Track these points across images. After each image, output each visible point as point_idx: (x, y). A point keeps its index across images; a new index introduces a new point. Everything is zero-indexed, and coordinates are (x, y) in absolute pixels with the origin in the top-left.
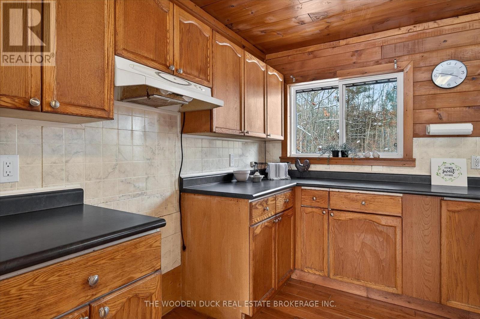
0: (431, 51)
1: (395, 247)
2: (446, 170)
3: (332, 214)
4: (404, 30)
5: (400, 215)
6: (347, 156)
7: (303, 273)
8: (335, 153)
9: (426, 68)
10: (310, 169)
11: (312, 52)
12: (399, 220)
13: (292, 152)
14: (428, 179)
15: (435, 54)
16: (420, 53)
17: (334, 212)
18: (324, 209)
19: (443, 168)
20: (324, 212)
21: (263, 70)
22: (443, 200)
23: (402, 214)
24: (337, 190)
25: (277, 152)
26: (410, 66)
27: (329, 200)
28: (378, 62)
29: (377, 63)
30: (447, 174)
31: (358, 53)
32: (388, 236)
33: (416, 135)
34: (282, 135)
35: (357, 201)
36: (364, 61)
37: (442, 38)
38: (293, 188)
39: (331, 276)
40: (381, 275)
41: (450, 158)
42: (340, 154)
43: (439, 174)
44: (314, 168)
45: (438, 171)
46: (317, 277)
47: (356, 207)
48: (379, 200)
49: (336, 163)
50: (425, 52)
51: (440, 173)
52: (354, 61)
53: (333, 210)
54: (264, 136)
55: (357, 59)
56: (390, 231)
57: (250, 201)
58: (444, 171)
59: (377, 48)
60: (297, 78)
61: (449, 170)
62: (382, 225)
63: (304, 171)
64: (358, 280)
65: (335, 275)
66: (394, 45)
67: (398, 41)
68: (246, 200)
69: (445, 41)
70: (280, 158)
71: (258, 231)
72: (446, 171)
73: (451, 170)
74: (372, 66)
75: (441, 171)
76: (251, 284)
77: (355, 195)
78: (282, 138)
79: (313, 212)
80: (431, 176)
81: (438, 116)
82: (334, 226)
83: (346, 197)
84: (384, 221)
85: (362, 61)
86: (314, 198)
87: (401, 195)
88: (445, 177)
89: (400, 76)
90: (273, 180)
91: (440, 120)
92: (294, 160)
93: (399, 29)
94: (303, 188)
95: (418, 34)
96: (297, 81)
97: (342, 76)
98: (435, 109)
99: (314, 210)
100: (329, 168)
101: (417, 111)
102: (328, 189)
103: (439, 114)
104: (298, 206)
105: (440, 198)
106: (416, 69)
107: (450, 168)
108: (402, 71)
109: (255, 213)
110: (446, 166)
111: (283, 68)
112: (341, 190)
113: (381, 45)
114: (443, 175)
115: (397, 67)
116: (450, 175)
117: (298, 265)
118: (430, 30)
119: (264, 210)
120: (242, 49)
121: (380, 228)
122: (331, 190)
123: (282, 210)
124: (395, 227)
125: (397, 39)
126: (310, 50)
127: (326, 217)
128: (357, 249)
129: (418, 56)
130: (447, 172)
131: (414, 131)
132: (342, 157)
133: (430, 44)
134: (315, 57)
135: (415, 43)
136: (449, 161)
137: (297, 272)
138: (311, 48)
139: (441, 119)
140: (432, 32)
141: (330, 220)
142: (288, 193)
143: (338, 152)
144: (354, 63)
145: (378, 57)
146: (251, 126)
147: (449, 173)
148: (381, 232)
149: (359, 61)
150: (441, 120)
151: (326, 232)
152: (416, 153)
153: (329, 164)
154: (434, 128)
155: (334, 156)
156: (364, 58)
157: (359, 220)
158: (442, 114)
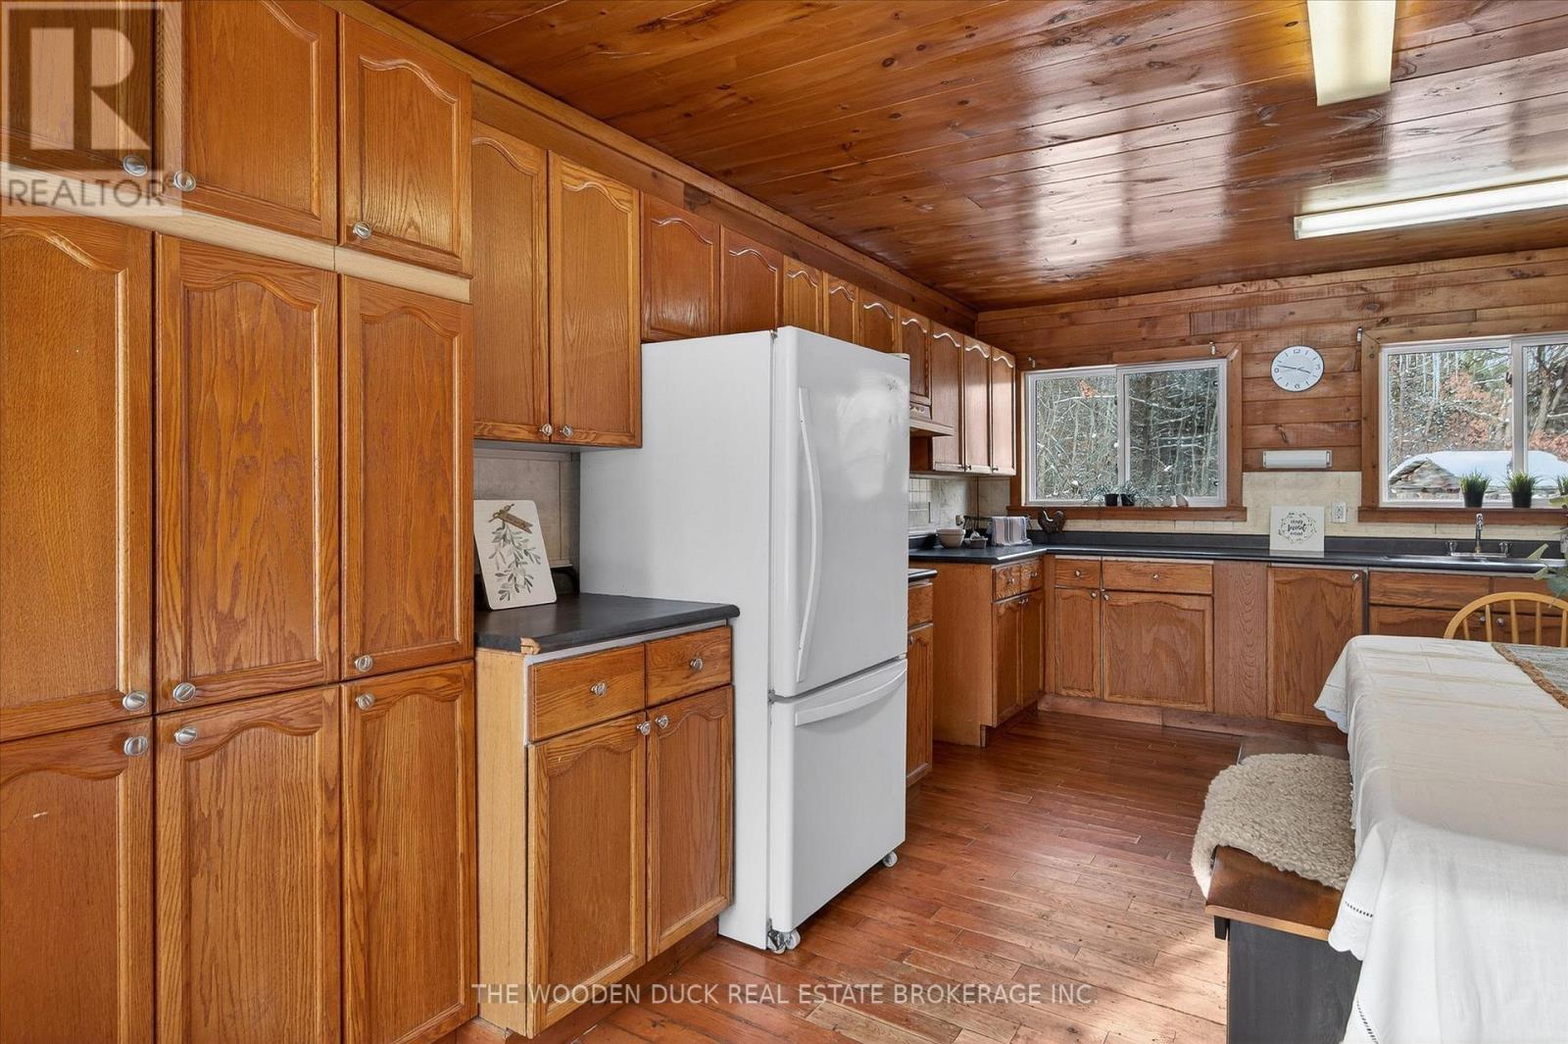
0: (1271, 328)
1: (1204, 641)
2: (1293, 525)
3: (1107, 597)
4: (1228, 288)
5: (1210, 593)
6: (1132, 504)
7: (1059, 700)
8: (1111, 499)
9: (1262, 355)
10: (1065, 529)
11: (1067, 315)
12: (1209, 599)
13: (1030, 497)
14: (1265, 540)
15: (1276, 334)
16: (1252, 330)
17: (1110, 593)
18: (1093, 589)
19: (1288, 522)
20: (1094, 595)
21: (986, 356)
22: (1271, 567)
23: (1213, 591)
24: (1114, 558)
25: (1000, 498)
26: (1236, 351)
27: (1101, 576)
28: (1184, 340)
29: (1184, 342)
30: (1294, 532)
31: (1151, 321)
32: (1192, 625)
33: (1247, 468)
34: (1013, 467)
35: (1145, 574)
36: (1161, 336)
37: (1287, 307)
38: (1041, 557)
39: (1106, 697)
40: (1183, 687)
41: (1301, 505)
42: (1119, 500)
43: (1283, 533)
44: (1072, 526)
45: (1281, 527)
46: (1082, 702)
47: (1144, 583)
48: (1179, 572)
49: (1113, 517)
50: (1260, 329)
52: (1144, 336)
53: (1107, 590)
54: (987, 470)
55: (1148, 332)
56: (1196, 618)
57: (993, 567)
58: (1290, 527)
59: (1182, 316)
60: (1040, 361)
61: (1297, 525)
62: (1184, 609)
63: (1054, 532)
64: (1148, 698)
65: (1111, 694)
66: (1210, 313)
67: (1219, 306)
68: (986, 566)
69: (1292, 313)
70: (1007, 508)
71: (1002, 611)
73: (1300, 526)
74: (1176, 346)
75: (1286, 528)
76: (995, 685)
77: (1142, 565)
78: (1013, 472)
79: (1077, 596)
80: (1269, 536)
81: (1281, 437)
82: (1110, 617)
83: (1128, 570)
84: (1186, 603)
85: (1157, 336)
86: (1078, 573)
87: (1212, 562)
88: (1291, 537)
89: (1221, 366)
90: (1002, 546)
91: (1284, 445)
92: (1036, 512)
93: (1220, 287)
94: (1057, 557)
95: (1250, 297)
96: (1039, 367)
97: (1124, 361)
98: (1278, 426)
99: (1077, 592)
100: (1100, 526)
101: (1249, 427)
102: (1099, 558)
103: (1282, 433)
104: (1049, 587)
105: (1266, 564)
106: (1246, 356)
107: (1299, 522)
108: (1225, 357)
109: (1001, 584)
110: (1294, 519)
111: (1013, 340)
112: (1120, 559)
113: (1190, 311)
114: (1287, 534)
115: (1216, 351)
116: (1298, 534)
117: (1051, 685)
118: (1268, 293)
119: (1008, 583)
120: (961, 335)
121: (1182, 615)
122: (1104, 558)
123: (1027, 589)
124: (1203, 611)
125: (1216, 303)
126: (1064, 310)
127: (1096, 602)
128: (1146, 649)
129: (1249, 335)
130: (1294, 529)
131: (1244, 460)
132: (1123, 504)
133: (1269, 315)
134: (1072, 324)
135: (1244, 311)
136: (1298, 510)
137: (1048, 698)
138: (1066, 308)
139: (1285, 442)
140: (1271, 296)
141: (1104, 607)
142: (1035, 563)
143: (1116, 496)
144: (1144, 339)
145: (1184, 332)
146: (971, 457)
147: (1297, 531)
148: (1183, 621)
149: (1152, 337)
151: (1096, 626)
152: (1248, 500)
153: (1099, 518)
154: (1271, 458)
155: (1108, 504)
156: (1160, 332)
157: (1150, 604)
158: (1287, 434)
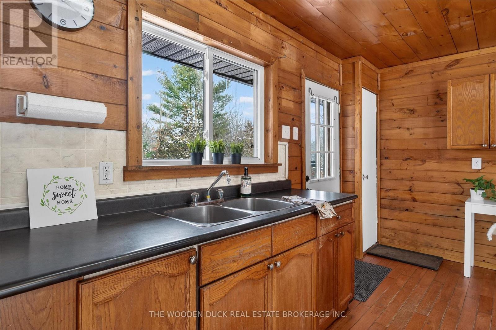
2: (59, 191)
14: (23, 216)
30: (61, 200)
41: (65, 167)
43: (47, 203)
45: (44, 196)
51: (47, 201)
58: (56, 194)
61: (64, 191)
72: (60, 195)
73: (68, 192)
75: (50, 196)
80: (28, 209)
81: (42, 81)
88: (59, 206)
91: (45, 90)
103: (43, 77)
107: (66, 187)
110: (59, 184)
114: (54, 203)
116: (67, 202)
130: (62, 195)
136: (63, 172)
139: (47, 87)
147: (65, 198)
150: (47, 90)
